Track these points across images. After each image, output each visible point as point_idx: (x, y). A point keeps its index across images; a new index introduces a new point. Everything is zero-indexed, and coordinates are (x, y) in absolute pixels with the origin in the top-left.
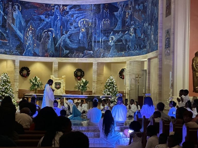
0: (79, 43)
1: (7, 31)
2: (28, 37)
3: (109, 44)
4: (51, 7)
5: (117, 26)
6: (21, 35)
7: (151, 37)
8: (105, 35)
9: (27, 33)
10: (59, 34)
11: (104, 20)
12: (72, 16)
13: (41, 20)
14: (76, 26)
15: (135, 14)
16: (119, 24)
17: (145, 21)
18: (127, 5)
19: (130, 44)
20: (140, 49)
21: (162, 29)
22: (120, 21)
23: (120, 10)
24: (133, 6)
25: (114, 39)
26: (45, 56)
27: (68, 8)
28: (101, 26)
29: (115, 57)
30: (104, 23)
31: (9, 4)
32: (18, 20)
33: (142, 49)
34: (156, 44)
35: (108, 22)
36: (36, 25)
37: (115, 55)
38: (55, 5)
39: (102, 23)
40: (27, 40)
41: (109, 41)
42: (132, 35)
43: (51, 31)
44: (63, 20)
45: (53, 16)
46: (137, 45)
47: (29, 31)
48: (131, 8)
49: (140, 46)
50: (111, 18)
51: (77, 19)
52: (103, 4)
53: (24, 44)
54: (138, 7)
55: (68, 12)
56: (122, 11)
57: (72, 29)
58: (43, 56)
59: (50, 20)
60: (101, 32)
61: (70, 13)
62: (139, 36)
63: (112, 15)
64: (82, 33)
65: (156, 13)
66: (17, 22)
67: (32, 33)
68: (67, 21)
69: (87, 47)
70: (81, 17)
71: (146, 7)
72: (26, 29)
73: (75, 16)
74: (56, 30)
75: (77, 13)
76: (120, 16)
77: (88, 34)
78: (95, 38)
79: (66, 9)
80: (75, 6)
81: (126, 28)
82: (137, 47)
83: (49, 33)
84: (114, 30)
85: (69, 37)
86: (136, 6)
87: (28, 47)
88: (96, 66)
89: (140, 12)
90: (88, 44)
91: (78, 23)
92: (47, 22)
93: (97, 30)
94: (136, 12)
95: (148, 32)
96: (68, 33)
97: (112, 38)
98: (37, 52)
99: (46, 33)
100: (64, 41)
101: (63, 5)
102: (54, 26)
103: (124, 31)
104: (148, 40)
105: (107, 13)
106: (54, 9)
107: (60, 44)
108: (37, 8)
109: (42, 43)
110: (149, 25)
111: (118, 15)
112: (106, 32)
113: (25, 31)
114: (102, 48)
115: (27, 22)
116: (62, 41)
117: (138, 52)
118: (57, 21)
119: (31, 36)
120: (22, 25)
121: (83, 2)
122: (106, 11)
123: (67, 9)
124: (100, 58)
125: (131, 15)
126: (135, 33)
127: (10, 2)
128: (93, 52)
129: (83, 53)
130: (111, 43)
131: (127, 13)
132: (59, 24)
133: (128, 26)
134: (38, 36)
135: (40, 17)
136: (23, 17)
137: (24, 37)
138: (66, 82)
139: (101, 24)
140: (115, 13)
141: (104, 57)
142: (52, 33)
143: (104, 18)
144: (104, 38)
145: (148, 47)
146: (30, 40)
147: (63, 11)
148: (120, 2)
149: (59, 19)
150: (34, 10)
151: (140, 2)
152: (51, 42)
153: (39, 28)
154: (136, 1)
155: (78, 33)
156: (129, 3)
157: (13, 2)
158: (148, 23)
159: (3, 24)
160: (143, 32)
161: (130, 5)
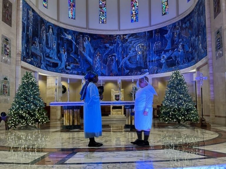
0: (137, 63)
1: (79, 57)
2: (96, 61)
3: (161, 62)
4: (114, 37)
5: (167, 46)
6: (90, 60)
7: (199, 47)
8: (157, 55)
9: (95, 58)
10: (121, 58)
11: (156, 43)
12: (131, 42)
13: (106, 48)
14: (134, 51)
15: (182, 32)
16: (169, 44)
17: (192, 35)
18: (175, 26)
19: (179, 59)
20: (188, 62)
23: (169, 32)
24: (180, 25)
25: (165, 57)
26: (110, 76)
27: (127, 37)
28: (154, 48)
29: (166, 72)
30: (156, 45)
31: (80, 36)
32: (88, 48)
33: (190, 61)
34: (204, 50)
35: (160, 44)
36: (102, 52)
37: (166, 70)
38: (117, 35)
39: (155, 45)
40: (96, 64)
41: (161, 60)
42: (181, 51)
43: (114, 56)
44: (123, 47)
45: (116, 44)
46: (185, 59)
47: (97, 56)
48: (178, 28)
49: (188, 59)
50: (161, 41)
51: (134, 45)
52: (155, 30)
53: (93, 67)
54: (185, 25)
55: (127, 40)
56: (171, 32)
57: (130, 53)
59: (113, 47)
60: (154, 53)
61: (129, 40)
62: (186, 51)
63: (162, 37)
64: (139, 56)
66: (87, 50)
67: (100, 58)
68: (127, 47)
69: (143, 66)
70: (137, 43)
71: (193, 23)
72: (95, 55)
73: (133, 42)
74: (118, 55)
75: (135, 40)
76: (170, 37)
77: (143, 56)
78: (149, 58)
79: (126, 38)
80: (132, 35)
81: (175, 46)
82: (186, 61)
83: (113, 57)
84: (165, 49)
85: (129, 60)
86: (183, 25)
87: (97, 69)
88: (151, 81)
89: (187, 29)
90: (144, 64)
91: (135, 48)
92: (111, 49)
93: (151, 51)
94: (184, 30)
95: (195, 44)
96: (128, 57)
97: (164, 57)
98: (104, 73)
99: (111, 57)
100: (125, 63)
101: (123, 35)
102: (117, 51)
103: (173, 50)
104: (196, 51)
105: (159, 36)
106: (116, 39)
107: (122, 65)
108: (102, 38)
109: (108, 66)
110: (196, 37)
111: (168, 37)
112: (159, 53)
113: (93, 56)
114: (155, 66)
115: (95, 49)
116: (124, 62)
117: (187, 65)
118: (119, 48)
119: (99, 60)
120: (91, 52)
121: (139, 31)
122: (158, 35)
124: (154, 74)
125: (179, 34)
126: (183, 48)
127: (81, 35)
128: (148, 70)
129: (140, 72)
130: (163, 61)
131: (175, 33)
132: (120, 50)
133: (176, 44)
134: (104, 60)
135: (106, 45)
136: (92, 46)
137: (93, 62)
138: (124, 94)
139: (154, 47)
140: (165, 36)
141: (157, 73)
142: (115, 57)
143: (156, 41)
144: (157, 57)
145: (196, 58)
146: (98, 63)
147: (123, 39)
148: (169, 25)
149: (120, 46)
150: (101, 40)
151: (186, 20)
152: (115, 64)
153: (105, 54)
154: (183, 21)
155: (136, 56)
156: (177, 24)
157: (83, 34)
158: (195, 35)
159: (75, 51)
160: (190, 45)
161: (178, 26)
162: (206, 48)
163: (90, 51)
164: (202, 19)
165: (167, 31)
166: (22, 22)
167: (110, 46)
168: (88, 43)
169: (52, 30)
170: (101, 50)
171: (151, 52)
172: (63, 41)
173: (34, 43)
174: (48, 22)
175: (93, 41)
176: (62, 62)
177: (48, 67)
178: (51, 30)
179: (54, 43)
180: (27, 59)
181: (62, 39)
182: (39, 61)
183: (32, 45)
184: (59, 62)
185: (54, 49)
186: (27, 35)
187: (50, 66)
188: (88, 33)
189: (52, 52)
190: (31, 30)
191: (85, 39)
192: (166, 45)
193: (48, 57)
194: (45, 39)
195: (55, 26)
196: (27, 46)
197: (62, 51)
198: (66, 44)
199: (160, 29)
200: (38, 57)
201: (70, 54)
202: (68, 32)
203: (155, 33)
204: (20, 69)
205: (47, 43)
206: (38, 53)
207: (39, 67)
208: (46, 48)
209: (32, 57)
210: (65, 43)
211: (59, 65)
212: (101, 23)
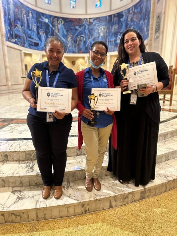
4: (82, 20)
6: (64, 40)
7: (144, 30)
8: (115, 37)
9: (68, 38)
10: (88, 38)
11: (114, 26)
12: (95, 25)
13: (76, 30)
14: (97, 32)
17: (141, 19)
18: (129, 11)
21: (153, 17)
22: (124, 24)
23: (124, 16)
24: (133, 10)
28: (112, 31)
30: (114, 28)
32: (62, 30)
34: (147, 33)
35: (117, 27)
38: (85, 19)
41: (117, 40)
43: (82, 37)
44: (89, 29)
45: (84, 27)
48: (132, 13)
50: (118, 24)
51: (98, 27)
52: (114, 14)
53: (66, 46)
54: (137, 11)
55: (92, 23)
56: (126, 17)
57: (95, 34)
58: (79, 53)
59: (81, 29)
60: (113, 34)
61: (94, 23)
63: (119, 21)
64: (101, 37)
65: (149, 7)
66: (61, 31)
67: (71, 39)
68: (92, 29)
70: (100, 26)
71: (142, 8)
73: (97, 25)
74: (85, 36)
75: (98, 23)
76: (125, 21)
77: (104, 37)
78: (109, 39)
80: (97, 19)
84: (121, 31)
85: (93, 40)
86: (135, 10)
89: (138, 14)
91: (98, 30)
92: (80, 31)
94: (135, 15)
95: (142, 27)
96: (93, 38)
98: (75, 51)
99: (80, 38)
100: (91, 43)
101: (90, 19)
102: (84, 32)
106: (84, 22)
107: (88, 45)
108: (73, 21)
109: (77, 45)
111: (123, 21)
112: (116, 34)
113: (66, 37)
114: (113, 45)
115: (67, 31)
116: (89, 43)
121: (101, 15)
123: (91, 21)
125: (132, 18)
127: (56, 18)
131: (129, 18)
132: (87, 31)
134: (75, 40)
135: (75, 28)
136: (65, 28)
137: (66, 42)
140: (121, 19)
141: (113, 51)
143: (114, 24)
146: (70, 43)
147: (89, 22)
149: (87, 28)
150: (72, 23)
151: (138, 5)
152: (83, 43)
153: (75, 35)
154: (135, 6)
155: (99, 37)
156: (131, 9)
157: (58, 18)
158: (143, 20)
159: (52, 33)
160: (139, 28)
161: (131, 11)
162: (149, 31)
163: (63, 32)
164: (149, 5)
165: (123, 15)
166: (3, 7)
167: (79, 28)
168: (62, 25)
169: (32, 14)
170: (72, 32)
171: (110, 34)
172: (41, 24)
173: (16, 26)
174: (28, 7)
175: (66, 24)
176: (41, 42)
177: (31, 46)
178: (30, 14)
179: (34, 25)
180: (11, 39)
181: (40, 22)
182: (23, 41)
183: (15, 28)
184: (39, 42)
185: (34, 31)
186: (9, 19)
187: (32, 45)
188: (62, 16)
189: (33, 33)
190: (12, 14)
191: (59, 22)
192: (121, 28)
193: (30, 37)
194: (26, 22)
195: (34, 11)
196: (10, 28)
197: (41, 33)
198: (44, 27)
199: (118, 13)
200: (22, 38)
201: (48, 35)
202: (45, 16)
203: (114, 18)
204: (6, 48)
205: (28, 26)
206: (21, 34)
207: (24, 46)
208: (28, 30)
209: (16, 38)
210: (43, 25)
211: (40, 44)
212: (72, 7)
